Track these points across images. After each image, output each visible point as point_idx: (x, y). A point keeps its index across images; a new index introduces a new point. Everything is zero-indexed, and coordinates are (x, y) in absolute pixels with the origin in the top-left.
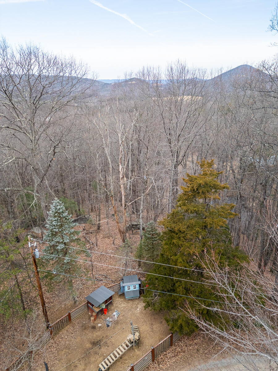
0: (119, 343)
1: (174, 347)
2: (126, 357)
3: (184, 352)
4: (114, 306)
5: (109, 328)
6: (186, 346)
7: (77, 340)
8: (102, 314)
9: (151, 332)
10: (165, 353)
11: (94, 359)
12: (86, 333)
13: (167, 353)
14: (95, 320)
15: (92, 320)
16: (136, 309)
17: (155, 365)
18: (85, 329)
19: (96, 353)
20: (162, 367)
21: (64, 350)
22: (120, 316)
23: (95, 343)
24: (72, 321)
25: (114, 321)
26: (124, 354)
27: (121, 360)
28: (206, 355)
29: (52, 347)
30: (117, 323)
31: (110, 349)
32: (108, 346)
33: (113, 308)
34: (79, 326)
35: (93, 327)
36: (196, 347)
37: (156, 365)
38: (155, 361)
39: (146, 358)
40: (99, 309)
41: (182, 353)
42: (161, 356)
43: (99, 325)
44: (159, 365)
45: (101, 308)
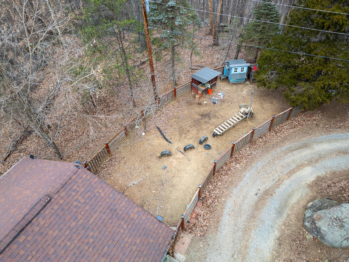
0: (229, 116)
1: (289, 121)
2: (239, 127)
3: (302, 125)
4: (217, 88)
5: (216, 105)
6: (304, 121)
7: (185, 112)
8: (206, 93)
9: (262, 110)
10: (281, 125)
11: (205, 127)
12: (192, 108)
13: (283, 125)
14: (200, 98)
15: (198, 98)
16: (241, 92)
17: (272, 133)
18: (191, 104)
19: (206, 122)
20: (280, 135)
21: (174, 119)
22: (225, 96)
23: (204, 116)
24: (177, 97)
25: (220, 100)
26: (236, 124)
27: (234, 129)
28: (328, 129)
29: (161, 116)
30: (223, 101)
31: (220, 120)
32: (218, 118)
33: (216, 90)
34: (184, 102)
35: (199, 103)
36: (315, 122)
37: (274, 134)
38: (271, 130)
39: (261, 129)
40: (205, 88)
41: (300, 126)
42: (277, 127)
43: (205, 102)
44: (276, 133)
45: (206, 87)
